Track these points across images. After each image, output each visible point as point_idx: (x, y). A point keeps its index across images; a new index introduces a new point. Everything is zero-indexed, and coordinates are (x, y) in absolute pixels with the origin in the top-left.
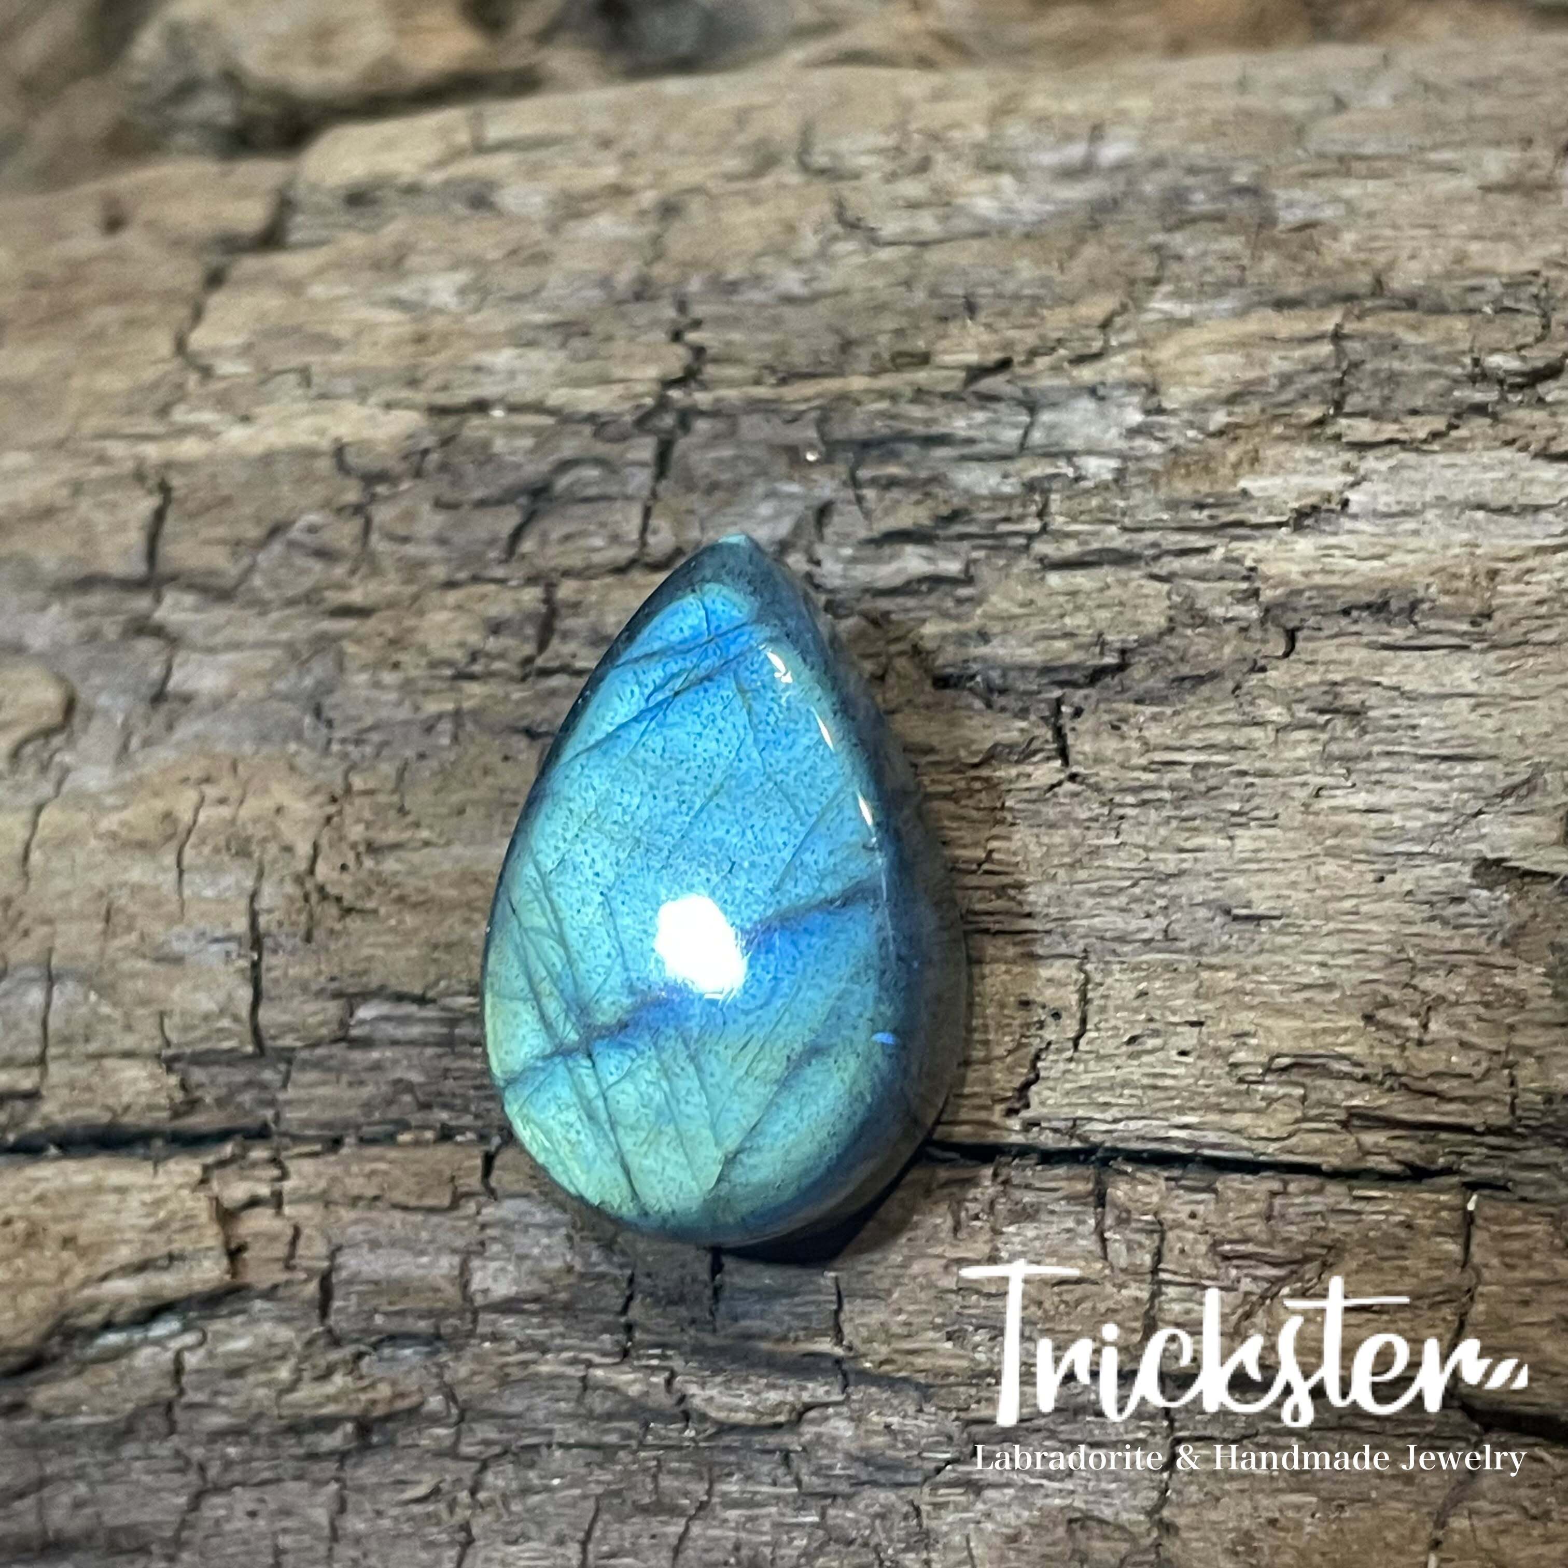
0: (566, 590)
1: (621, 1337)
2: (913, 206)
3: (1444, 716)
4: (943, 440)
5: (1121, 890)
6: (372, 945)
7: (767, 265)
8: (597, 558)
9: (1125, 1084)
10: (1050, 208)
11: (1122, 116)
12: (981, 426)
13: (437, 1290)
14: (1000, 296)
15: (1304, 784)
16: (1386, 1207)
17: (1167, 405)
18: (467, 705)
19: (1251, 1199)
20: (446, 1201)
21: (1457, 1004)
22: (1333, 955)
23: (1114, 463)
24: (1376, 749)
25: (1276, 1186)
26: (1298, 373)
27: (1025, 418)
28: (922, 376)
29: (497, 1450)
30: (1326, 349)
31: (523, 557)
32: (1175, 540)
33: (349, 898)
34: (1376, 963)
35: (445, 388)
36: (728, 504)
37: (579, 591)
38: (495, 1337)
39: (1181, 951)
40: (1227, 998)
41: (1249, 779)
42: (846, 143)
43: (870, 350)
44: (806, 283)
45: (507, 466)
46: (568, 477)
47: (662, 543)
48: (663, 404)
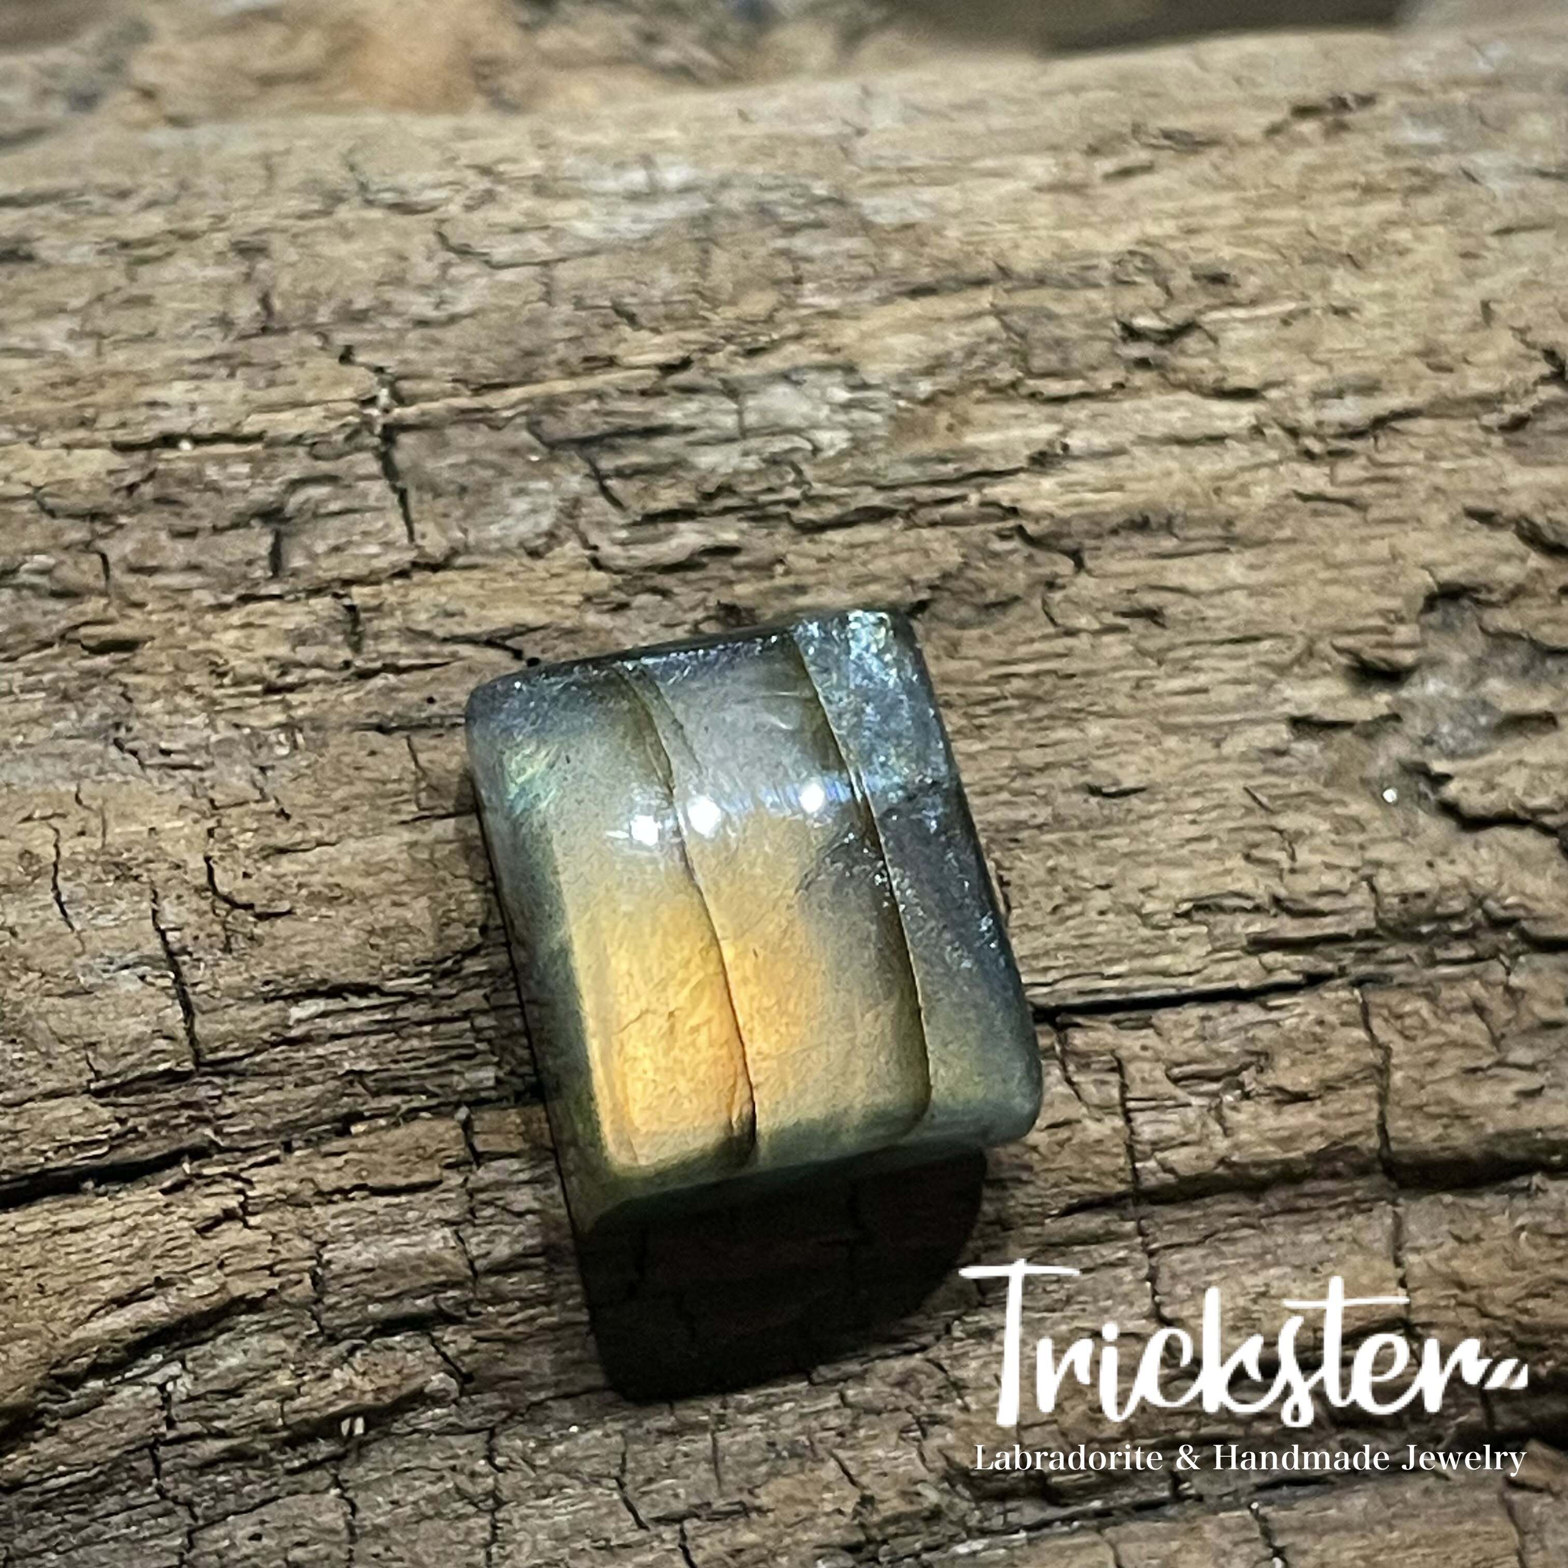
0: (359, 595)
2: (517, 230)
3: (1226, 607)
4: (664, 430)
5: (1000, 789)
6: (301, 943)
7: (389, 293)
8: (377, 564)
9: (1060, 947)
10: (646, 227)
11: (663, 145)
12: (696, 414)
13: (435, 1262)
14: (647, 303)
15: (1125, 679)
16: (1298, 1010)
17: (873, 381)
18: (300, 713)
19: (1187, 1026)
21: (1312, 834)
22: (1199, 812)
23: (846, 435)
24: (1180, 640)
25: (1201, 1011)
26: (978, 344)
27: (734, 406)
28: (616, 376)
29: (504, 1414)
30: (991, 324)
31: (295, 573)
32: (926, 493)
33: (261, 903)
34: (1238, 813)
35: (123, 425)
36: (485, 505)
37: (374, 596)
38: (498, 1299)
39: (1072, 829)
40: (1125, 862)
41: (1076, 680)
42: (404, 179)
43: (552, 358)
44: (437, 306)
45: (231, 492)
46: (298, 497)
47: (434, 545)
48: (363, 422)
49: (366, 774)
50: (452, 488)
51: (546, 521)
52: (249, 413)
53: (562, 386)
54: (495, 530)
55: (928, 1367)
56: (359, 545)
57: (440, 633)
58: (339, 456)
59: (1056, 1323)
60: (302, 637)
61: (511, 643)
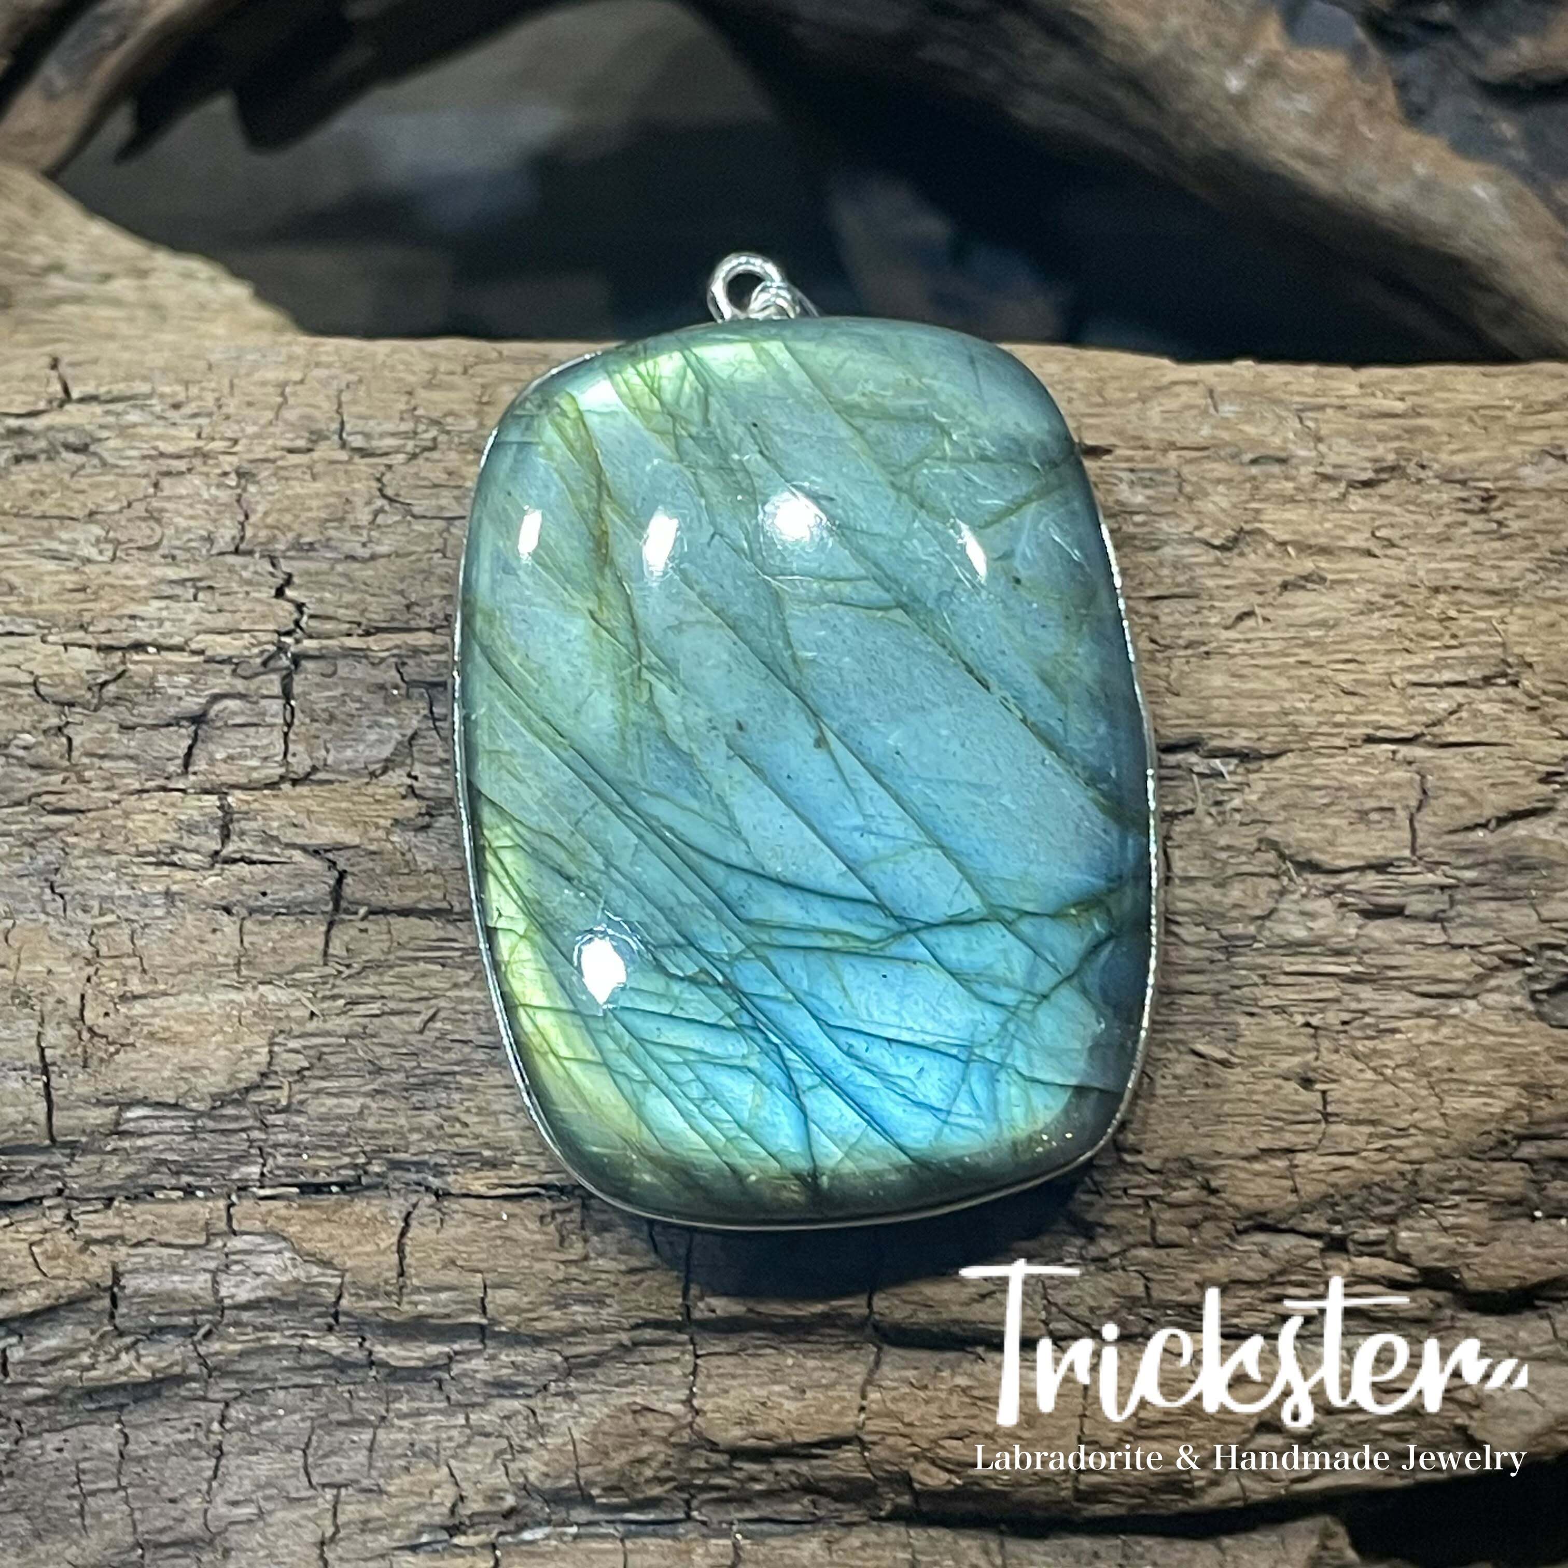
0: (236, 799)
1: (331, 1320)
2: (437, 486)
6: (134, 1070)
7: (331, 530)
8: (255, 775)
13: (196, 1298)
18: (175, 888)
20: (202, 1240)
29: (237, 1394)
31: (197, 773)
33: (112, 1035)
35: (109, 631)
36: (347, 732)
37: (247, 801)
38: (237, 1324)
42: (371, 426)
43: (427, 613)
44: (365, 544)
45: (170, 698)
46: (217, 707)
47: (301, 763)
48: (282, 648)
49: (205, 947)
50: (325, 716)
51: (386, 751)
52: (198, 633)
53: (424, 639)
54: (349, 753)
55: (526, 1412)
56: (245, 758)
57: (284, 840)
58: (257, 675)
59: (620, 1396)
60: (191, 828)
61: (330, 856)
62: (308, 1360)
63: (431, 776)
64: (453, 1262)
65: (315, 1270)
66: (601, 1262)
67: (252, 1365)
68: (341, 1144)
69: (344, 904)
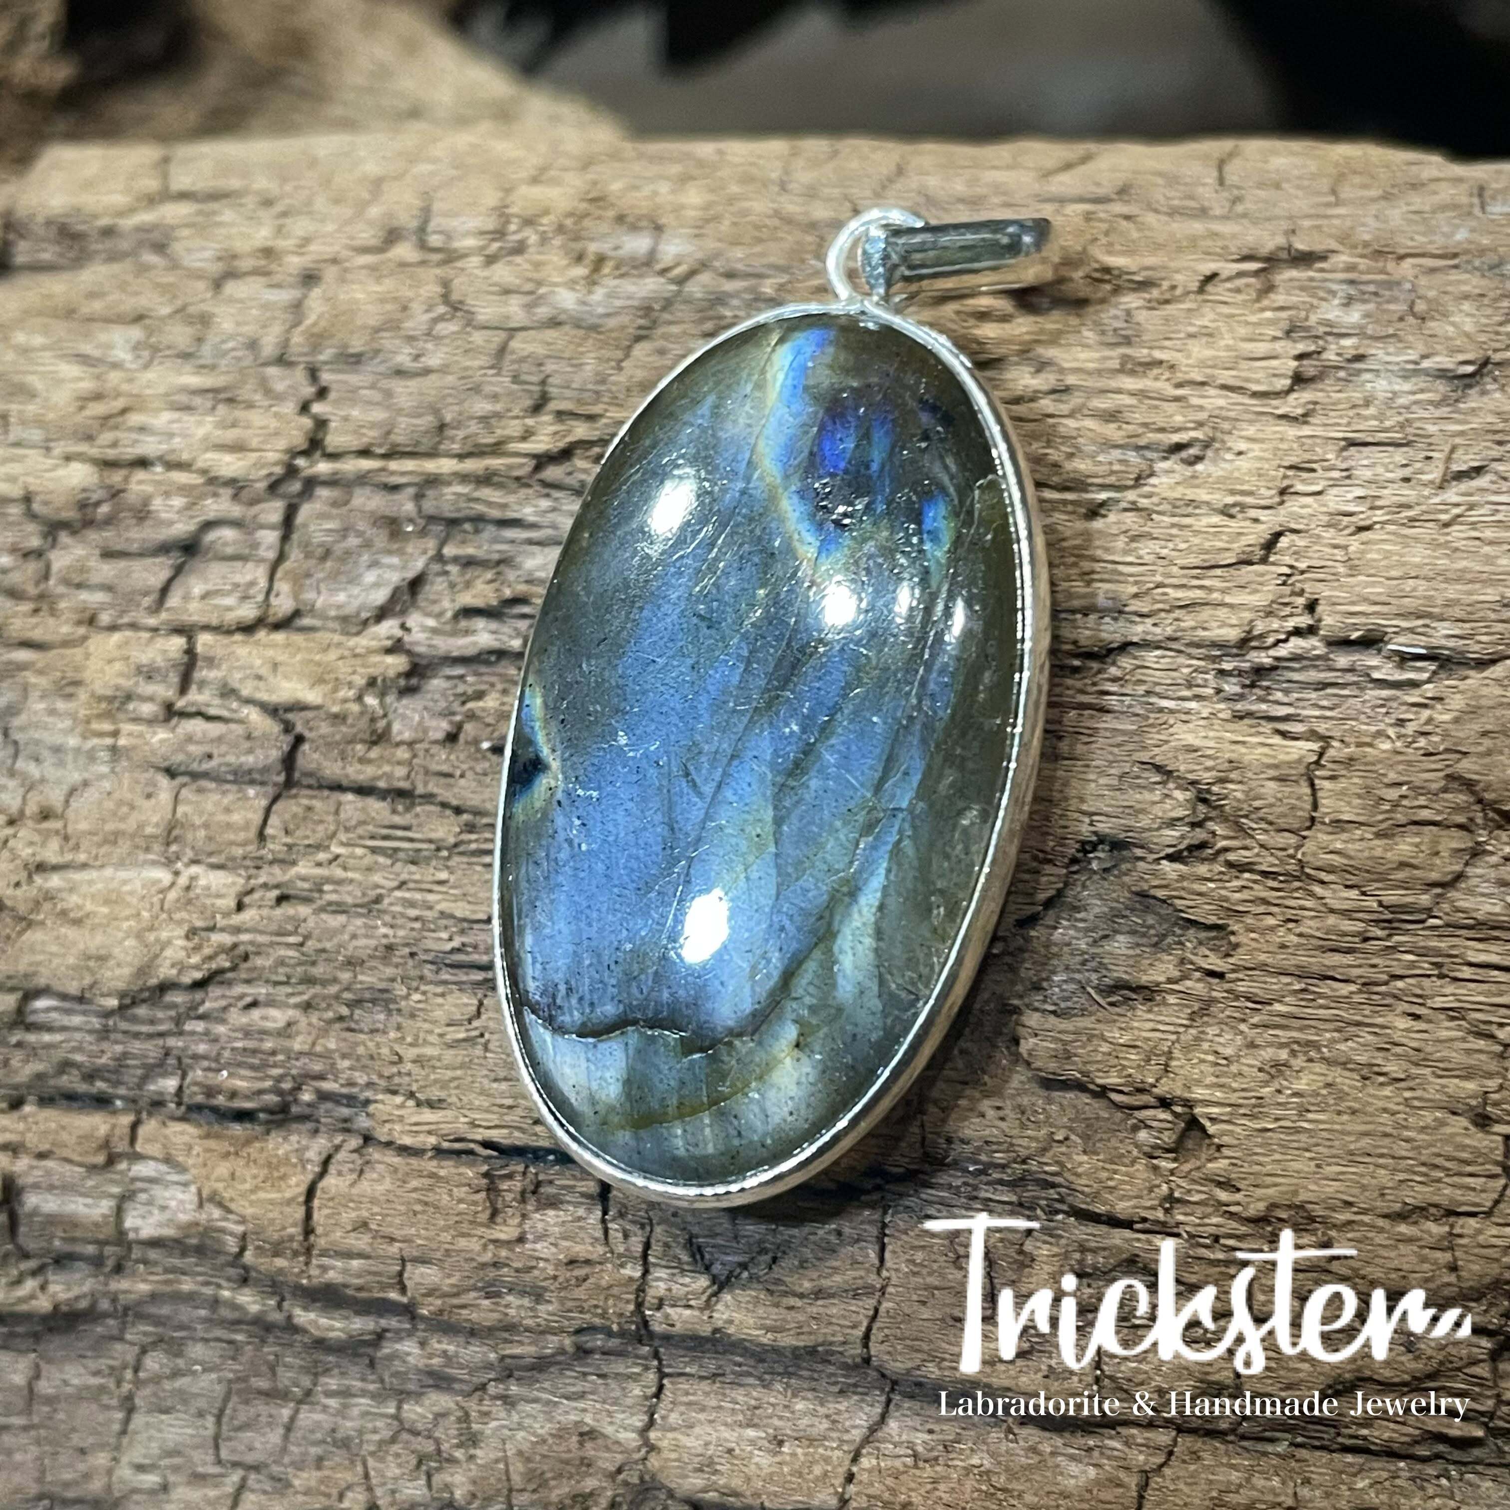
0: (204, 643)
1: (241, 1273)
2: (507, 292)
4: (515, 523)
7: (382, 340)
8: (229, 616)
11: (680, 214)
12: (545, 512)
13: (97, 1225)
14: (568, 388)
20: (103, 1161)
28: (499, 462)
29: (153, 1339)
31: (169, 610)
33: (21, 909)
35: (114, 445)
37: (213, 646)
38: (145, 1262)
43: (461, 434)
44: (417, 357)
46: (211, 536)
47: (283, 604)
48: (291, 471)
49: (135, 814)
50: (320, 550)
51: (380, 596)
52: (207, 450)
53: (445, 466)
54: (341, 597)
56: (225, 595)
57: (245, 692)
58: (259, 501)
59: (567, 1411)
60: (149, 673)
61: (290, 716)
62: (225, 1313)
63: (424, 629)
64: (365, 1225)
65: (217, 1213)
66: (538, 1246)
67: (165, 1310)
68: (265, 1065)
69: (297, 775)
